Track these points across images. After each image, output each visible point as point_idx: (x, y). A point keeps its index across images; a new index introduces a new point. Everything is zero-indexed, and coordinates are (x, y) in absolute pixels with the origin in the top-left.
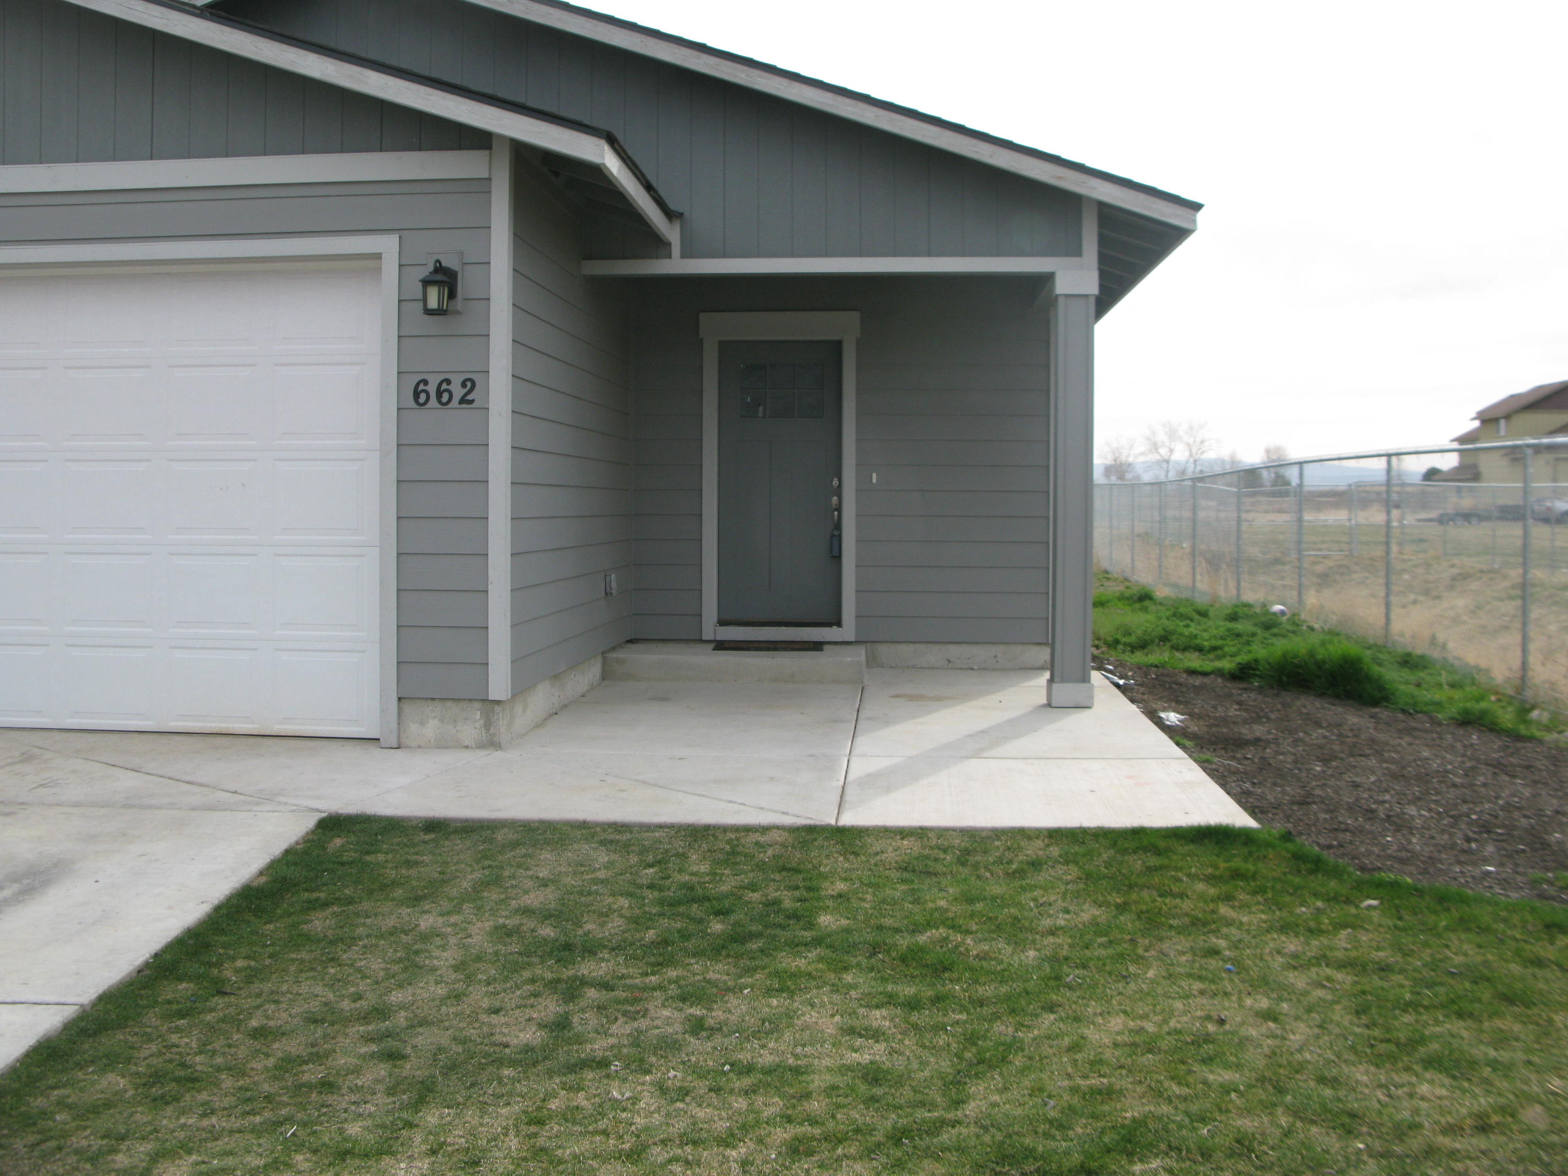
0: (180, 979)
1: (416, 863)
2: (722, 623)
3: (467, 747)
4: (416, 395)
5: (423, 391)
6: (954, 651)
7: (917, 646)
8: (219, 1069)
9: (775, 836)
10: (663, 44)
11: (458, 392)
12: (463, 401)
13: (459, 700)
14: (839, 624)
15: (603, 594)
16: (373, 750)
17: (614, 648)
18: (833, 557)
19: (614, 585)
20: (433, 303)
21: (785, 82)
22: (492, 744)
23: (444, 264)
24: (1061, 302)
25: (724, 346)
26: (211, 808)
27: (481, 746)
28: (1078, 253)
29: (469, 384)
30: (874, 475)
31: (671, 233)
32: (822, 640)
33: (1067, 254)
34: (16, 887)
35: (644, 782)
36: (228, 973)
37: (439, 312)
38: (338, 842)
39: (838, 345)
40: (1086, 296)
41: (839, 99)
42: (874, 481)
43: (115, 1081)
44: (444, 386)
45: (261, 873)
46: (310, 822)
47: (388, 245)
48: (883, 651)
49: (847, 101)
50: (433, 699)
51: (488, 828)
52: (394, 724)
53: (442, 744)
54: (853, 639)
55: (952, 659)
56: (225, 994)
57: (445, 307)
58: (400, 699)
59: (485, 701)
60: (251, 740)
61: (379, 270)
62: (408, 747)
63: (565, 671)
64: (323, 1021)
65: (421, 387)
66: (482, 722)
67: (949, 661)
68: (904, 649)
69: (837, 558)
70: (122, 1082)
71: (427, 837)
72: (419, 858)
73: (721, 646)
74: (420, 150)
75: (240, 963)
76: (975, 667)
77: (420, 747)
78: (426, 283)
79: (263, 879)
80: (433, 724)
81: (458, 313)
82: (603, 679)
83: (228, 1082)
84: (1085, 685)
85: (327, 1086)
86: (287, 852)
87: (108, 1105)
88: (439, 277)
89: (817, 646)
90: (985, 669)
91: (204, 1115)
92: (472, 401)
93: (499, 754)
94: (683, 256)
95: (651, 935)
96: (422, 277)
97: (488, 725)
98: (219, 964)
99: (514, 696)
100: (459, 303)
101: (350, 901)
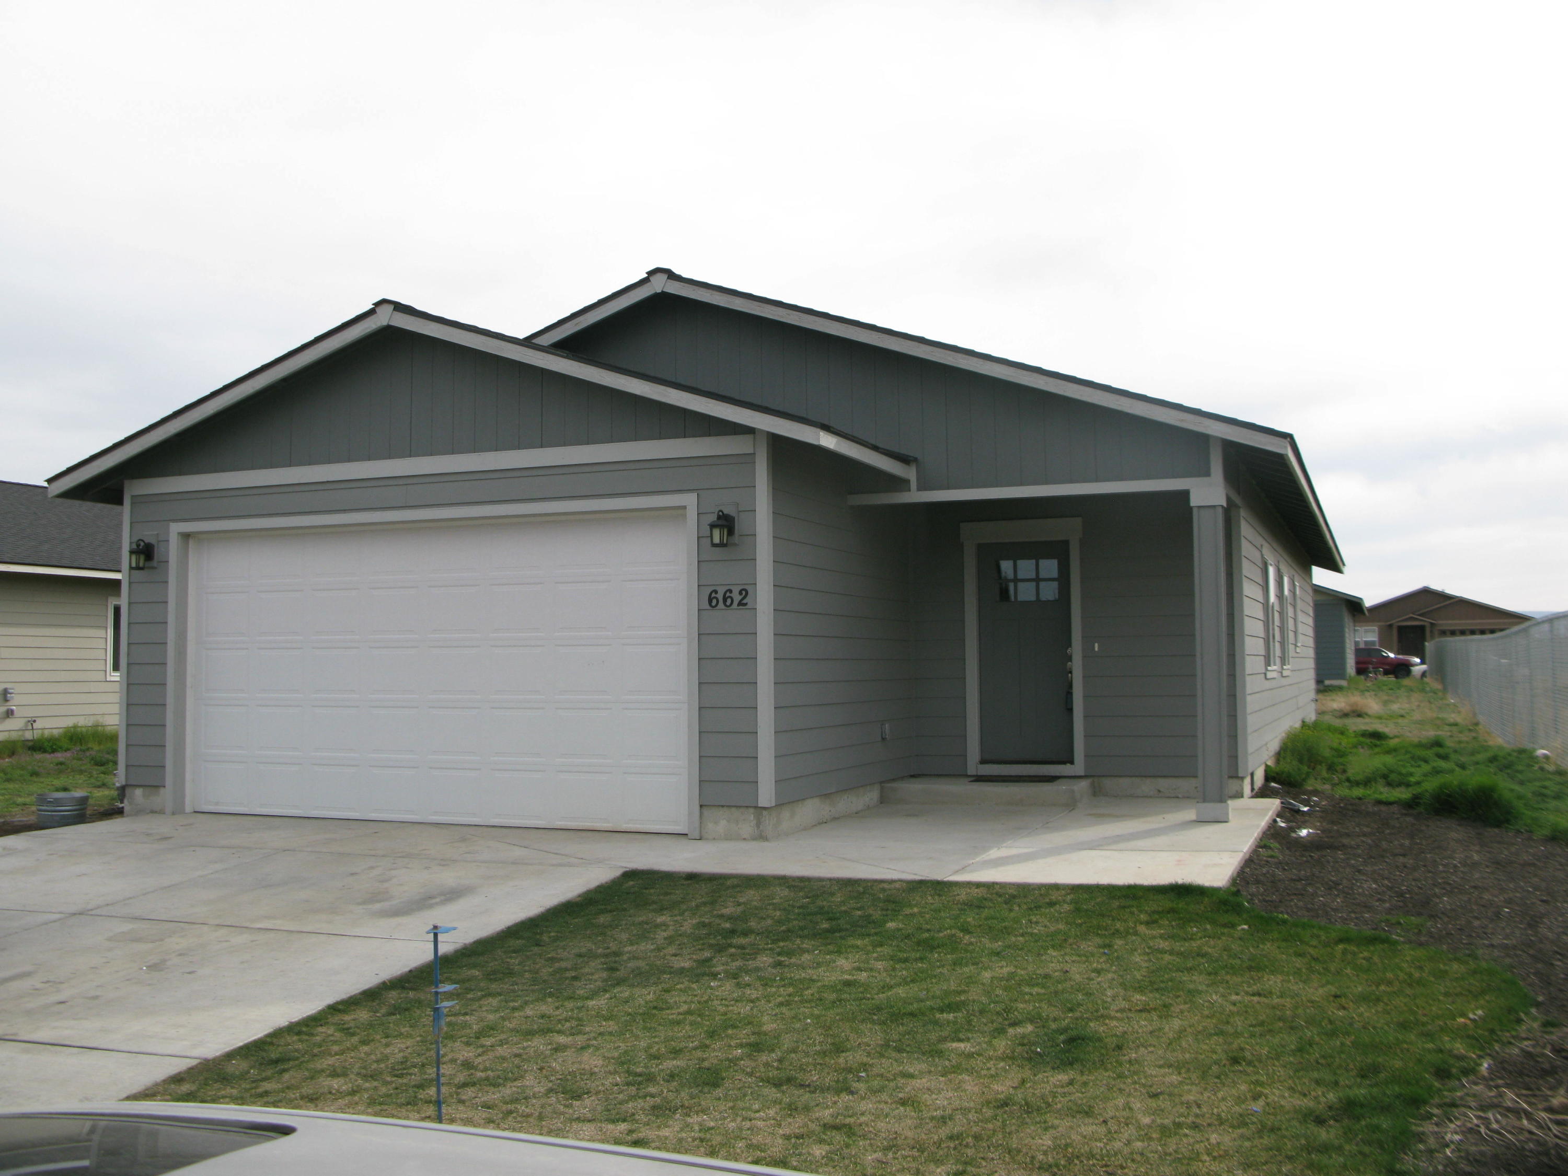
0: (519, 939)
1: (670, 894)
2: (983, 762)
3: (744, 839)
4: (710, 601)
5: (715, 598)
6: (1163, 783)
7: (1133, 779)
8: (525, 971)
9: (897, 885)
10: (894, 339)
11: (737, 598)
12: (740, 604)
13: (740, 807)
14: (1072, 763)
15: (880, 739)
16: (684, 841)
17: (894, 780)
18: (1068, 709)
19: (887, 731)
20: (717, 540)
21: (980, 361)
22: (761, 837)
23: (725, 512)
24: (1195, 511)
25: (980, 547)
26: (561, 865)
27: (754, 839)
28: (1207, 474)
29: (744, 593)
30: (1096, 645)
31: (910, 473)
32: (1058, 774)
33: (1199, 475)
34: (443, 898)
35: (844, 858)
36: (545, 938)
37: (721, 545)
38: (631, 883)
39: (1066, 543)
40: (1213, 507)
41: (1020, 371)
42: (1096, 649)
43: (476, 972)
44: (728, 594)
45: (579, 896)
46: (618, 873)
47: (690, 500)
48: (1108, 783)
49: (1025, 372)
50: (723, 806)
51: (724, 878)
52: (697, 824)
53: (728, 837)
54: (1083, 774)
55: (1161, 790)
56: (540, 946)
57: (725, 541)
58: (701, 806)
59: (756, 807)
60: (607, 834)
61: (684, 516)
62: (707, 839)
63: (837, 792)
64: (585, 956)
65: (713, 595)
66: (755, 822)
67: (1159, 791)
68: (1125, 782)
69: (1070, 710)
70: (477, 973)
71: (685, 883)
72: (673, 891)
73: (979, 779)
74: (710, 436)
75: (552, 934)
76: (1180, 796)
77: (714, 839)
78: (712, 526)
79: (580, 898)
80: (723, 823)
81: (735, 545)
82: (881, 803)
83: (527, 975)
84: (1223, 804)
85: (575, 978)
86: (598, 887)
87: (469, 980)
88: (720, 522)
89: (1052, 779)
90: (1188, 797)
91: (512, 985)
92: (746, 604)
93: (766, 844)
94: (919, 489)
95: (784, 928)
96: (709, 523)
97: (758, 825)
98: (541, 934)
99: (779, 805)
100: (736, 538)
101: (625, 910)
